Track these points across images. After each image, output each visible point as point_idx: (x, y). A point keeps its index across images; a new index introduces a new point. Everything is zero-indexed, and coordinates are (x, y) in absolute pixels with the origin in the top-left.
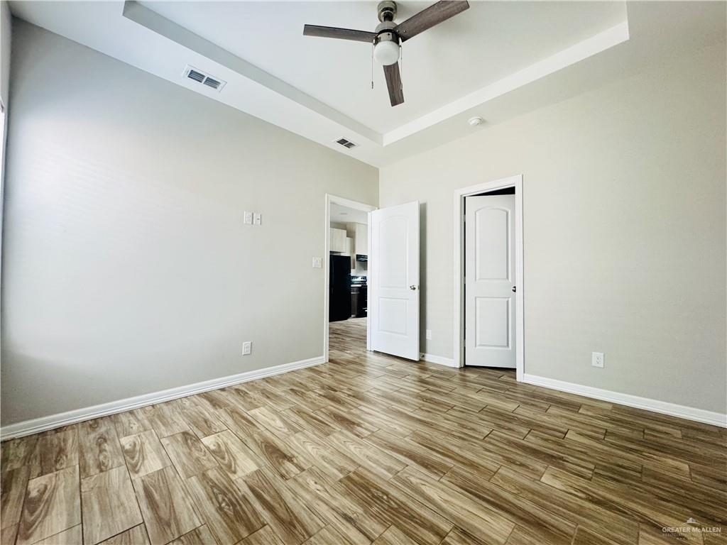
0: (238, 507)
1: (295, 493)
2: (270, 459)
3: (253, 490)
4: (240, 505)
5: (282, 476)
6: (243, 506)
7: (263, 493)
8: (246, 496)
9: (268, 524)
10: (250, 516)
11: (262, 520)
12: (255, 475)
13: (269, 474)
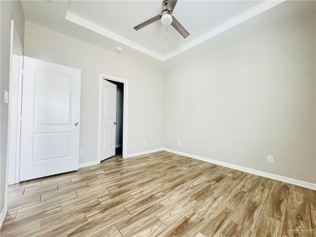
0: (230, 234)
1: (211, 214)
2: (189, 229)
3: (216, 231)
4: (228, 233)
5: (202, 220)
6: (228, 231)
7: (216, 227)
8: (222, 232)
9: (230, 220)
10: (231, 227)
11: (230, 223)
12: (206, 232)
13: (202, 226)
